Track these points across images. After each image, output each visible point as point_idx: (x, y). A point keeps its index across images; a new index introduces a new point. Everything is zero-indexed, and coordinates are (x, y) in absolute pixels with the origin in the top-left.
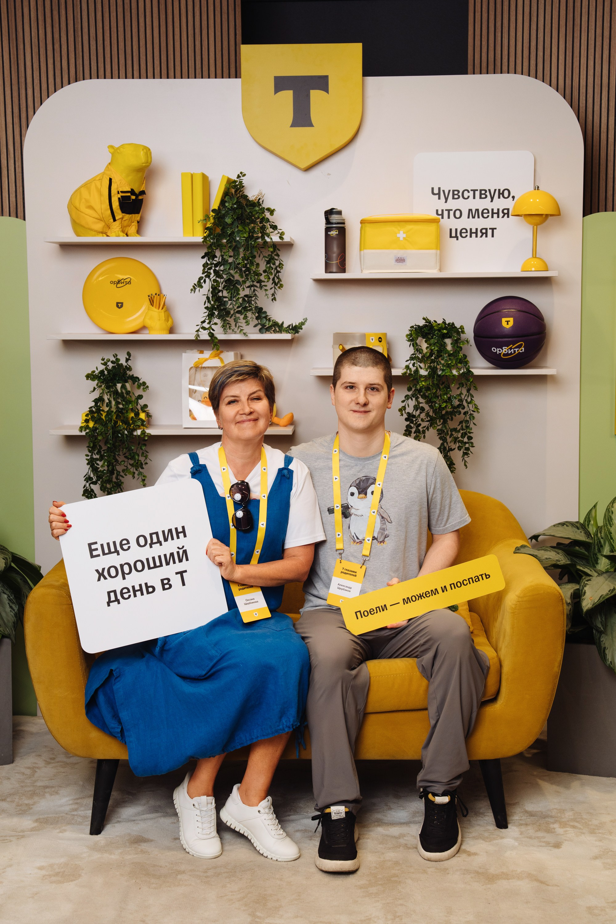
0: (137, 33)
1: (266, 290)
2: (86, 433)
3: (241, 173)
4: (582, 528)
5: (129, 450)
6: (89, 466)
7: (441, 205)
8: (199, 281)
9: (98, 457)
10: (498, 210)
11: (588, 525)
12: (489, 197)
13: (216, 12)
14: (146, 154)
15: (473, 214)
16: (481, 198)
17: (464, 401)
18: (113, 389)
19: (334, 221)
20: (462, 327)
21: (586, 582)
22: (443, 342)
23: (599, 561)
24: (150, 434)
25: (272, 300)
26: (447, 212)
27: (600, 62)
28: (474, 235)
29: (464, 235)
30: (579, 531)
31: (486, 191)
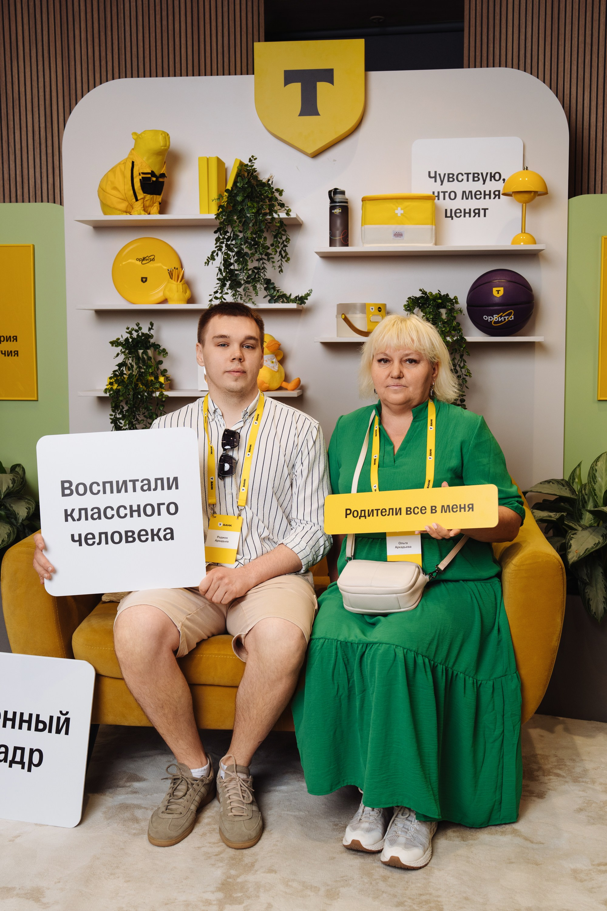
0: (173, 51)
1: (273, 262)
2: (110, 395)
3: (253, 157)
4: (567, 485)
5: (148, 410)
6: (113, 425)
7: (437, 187)
8: (212, 255)
9: (121, 416)
10: (490, 191)
11: (573, 483)
12: (481, 181)
13: (243, 32)
14: (165, 138)
15: (467, 195)
16: (474, 180)
17: (458, 366)
18: (135, 354)
19: (337, 200)
20: (456, 298)
21: (572, 536)
22: (438, 311)
23: (583, 517)
24: (167, 396)
25: (279, 272)
26: (443, 193)
27: (583, 66)
28: (467, 215)
29: (458, 215)
30: (564, 488)
31: (478, 174)
